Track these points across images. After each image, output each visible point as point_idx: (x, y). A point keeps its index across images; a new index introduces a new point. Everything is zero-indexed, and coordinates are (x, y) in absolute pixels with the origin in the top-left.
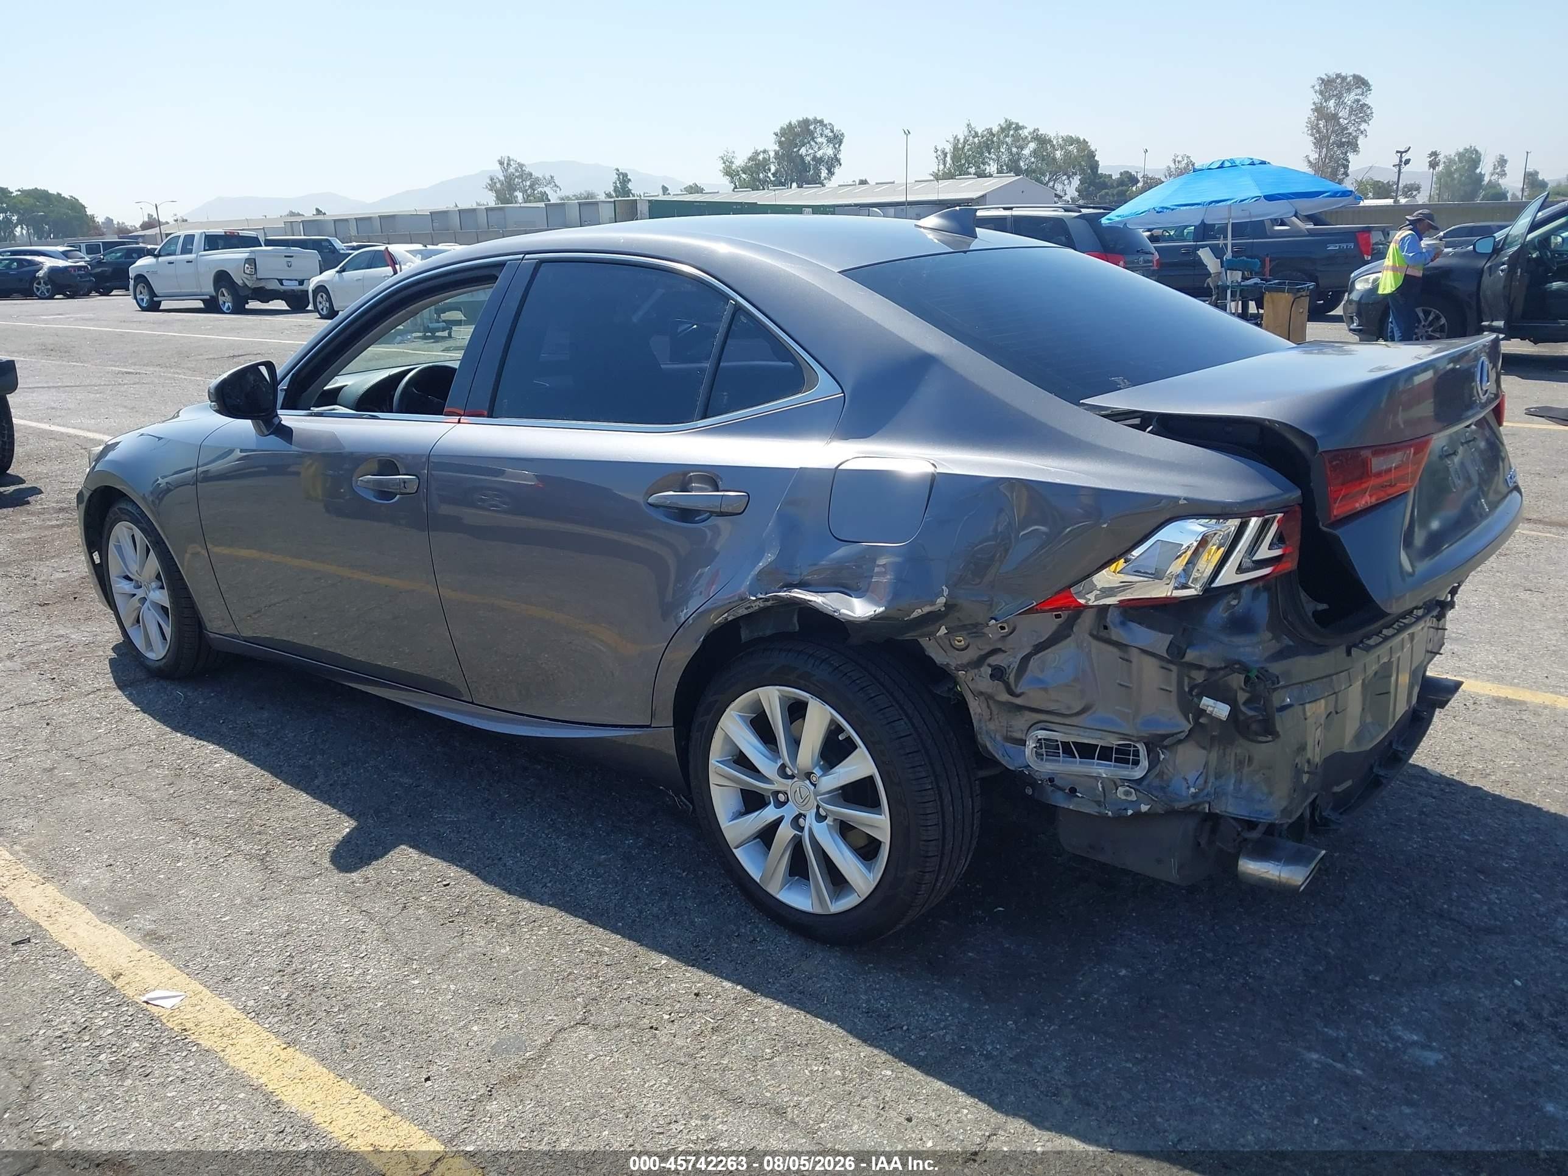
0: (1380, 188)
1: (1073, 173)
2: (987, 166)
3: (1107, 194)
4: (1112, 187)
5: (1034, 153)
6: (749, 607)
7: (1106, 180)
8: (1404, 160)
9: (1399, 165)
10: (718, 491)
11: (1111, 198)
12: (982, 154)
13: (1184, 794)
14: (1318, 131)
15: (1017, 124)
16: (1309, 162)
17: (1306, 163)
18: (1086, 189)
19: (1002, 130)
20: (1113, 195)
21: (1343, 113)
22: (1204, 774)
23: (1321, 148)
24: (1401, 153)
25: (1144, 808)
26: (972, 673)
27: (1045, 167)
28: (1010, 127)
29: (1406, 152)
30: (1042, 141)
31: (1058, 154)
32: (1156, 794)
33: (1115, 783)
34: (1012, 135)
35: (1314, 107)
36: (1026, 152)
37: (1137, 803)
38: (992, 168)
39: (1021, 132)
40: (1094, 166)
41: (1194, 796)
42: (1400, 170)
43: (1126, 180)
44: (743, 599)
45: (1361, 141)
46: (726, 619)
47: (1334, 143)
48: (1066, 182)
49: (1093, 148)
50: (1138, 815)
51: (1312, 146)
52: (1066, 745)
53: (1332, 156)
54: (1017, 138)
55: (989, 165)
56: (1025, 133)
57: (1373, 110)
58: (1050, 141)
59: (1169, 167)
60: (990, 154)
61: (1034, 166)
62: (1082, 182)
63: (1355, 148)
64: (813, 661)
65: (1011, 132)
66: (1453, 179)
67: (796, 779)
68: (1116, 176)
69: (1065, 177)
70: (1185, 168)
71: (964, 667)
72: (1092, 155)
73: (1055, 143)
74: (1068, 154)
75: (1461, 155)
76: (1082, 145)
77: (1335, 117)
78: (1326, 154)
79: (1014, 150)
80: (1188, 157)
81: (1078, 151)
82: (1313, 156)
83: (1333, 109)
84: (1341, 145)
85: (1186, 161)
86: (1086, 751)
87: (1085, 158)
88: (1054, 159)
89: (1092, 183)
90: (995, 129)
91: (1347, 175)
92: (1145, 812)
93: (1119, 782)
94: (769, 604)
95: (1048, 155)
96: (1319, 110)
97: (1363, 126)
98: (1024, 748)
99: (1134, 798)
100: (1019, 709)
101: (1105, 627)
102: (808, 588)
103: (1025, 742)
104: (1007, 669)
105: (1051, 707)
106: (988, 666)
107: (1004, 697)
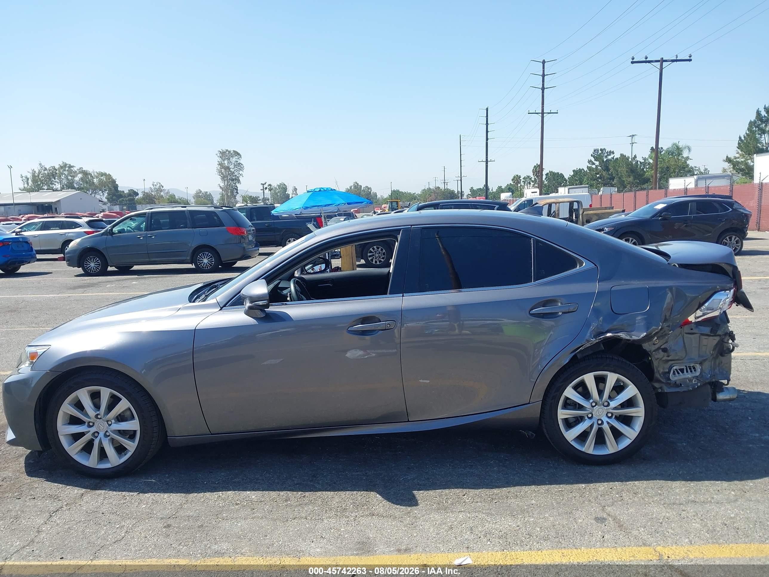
0: (252, 199)
1: (105, 190)
2: (53, 186)
3: (123, 200)
4: (125, 197)
5: (82, 179)
6: (591, 344)
7: (122, 193)
8: (264, 187)
9: (263, 190)
11: (125, 202)
12: (50, 179)
14: (222, 174)
15: (70, 165)
16: (220, 187)
17: (219, 188)
18: (112, 198)
19: (61, 167)
20: (126, 201)
21: (232, 166)
22: (711, 370)
23: (225, 181)
24: (263, 184)
25: (699, 384)
26: (656, 353)
27: (88, 186)
28: (64, 166)
29: (265, 184)
30: (85, 173)
31: (95, 180)
32: (702, 379)
33: (691, 379)
34: (68, 170)
35: (218, 163)
36: (77, 179)
38: (58, 186)
39: (72, 169)
40: (116, 187)
41: (710, 377)
42: (264, 192)
43: (132, 193)
44: (588, 341)
45: (241, 178)
47: (230, 179)
48: (101, 194)
49: (114, 178)
51: (220, 180)
53: (230, 185)
54: (70, 172)
55: (55, 185)
56: (75, 169)
57: (244, 166)
58: (90, 174)
59: (150, 187)
60: (55, 179)
61: (82, 186)
62: (109, 194)
63: (239, 181)
65: (67, 169)
66: (278, 196)
67: (596, 406)
68: (126, 191)
69: (101, 192)
70: (159, 188)
72: (114, 182)
73: (93, 175)
74: (101, 181)
75: (279, 186)
76: (109, 176)
77: (228, 168)
78: (227, 184)
79: (70, 178)
80: (159, 183)
81: (106, 179)
82: (222, 185)
83: (227, 164)
84: (233, 180)
85: (159, 185)
87: (111, 183)
88: (94, 183)
89: (114, 195)
90: (57, 167)
91: (238, 193)
92: (699, 386)
93: (693, 378)
95: (90, 181)
96: (221, 164)
97: (241, 172)
98: (668, 375)
99: (696, 382)
100: (668, 361)
101: (692, 329)
102: (613, 332)
103: (669, 372)
104: (668, 348)
105: (677, 358)
106: (661, 349)
107: (665, 358)
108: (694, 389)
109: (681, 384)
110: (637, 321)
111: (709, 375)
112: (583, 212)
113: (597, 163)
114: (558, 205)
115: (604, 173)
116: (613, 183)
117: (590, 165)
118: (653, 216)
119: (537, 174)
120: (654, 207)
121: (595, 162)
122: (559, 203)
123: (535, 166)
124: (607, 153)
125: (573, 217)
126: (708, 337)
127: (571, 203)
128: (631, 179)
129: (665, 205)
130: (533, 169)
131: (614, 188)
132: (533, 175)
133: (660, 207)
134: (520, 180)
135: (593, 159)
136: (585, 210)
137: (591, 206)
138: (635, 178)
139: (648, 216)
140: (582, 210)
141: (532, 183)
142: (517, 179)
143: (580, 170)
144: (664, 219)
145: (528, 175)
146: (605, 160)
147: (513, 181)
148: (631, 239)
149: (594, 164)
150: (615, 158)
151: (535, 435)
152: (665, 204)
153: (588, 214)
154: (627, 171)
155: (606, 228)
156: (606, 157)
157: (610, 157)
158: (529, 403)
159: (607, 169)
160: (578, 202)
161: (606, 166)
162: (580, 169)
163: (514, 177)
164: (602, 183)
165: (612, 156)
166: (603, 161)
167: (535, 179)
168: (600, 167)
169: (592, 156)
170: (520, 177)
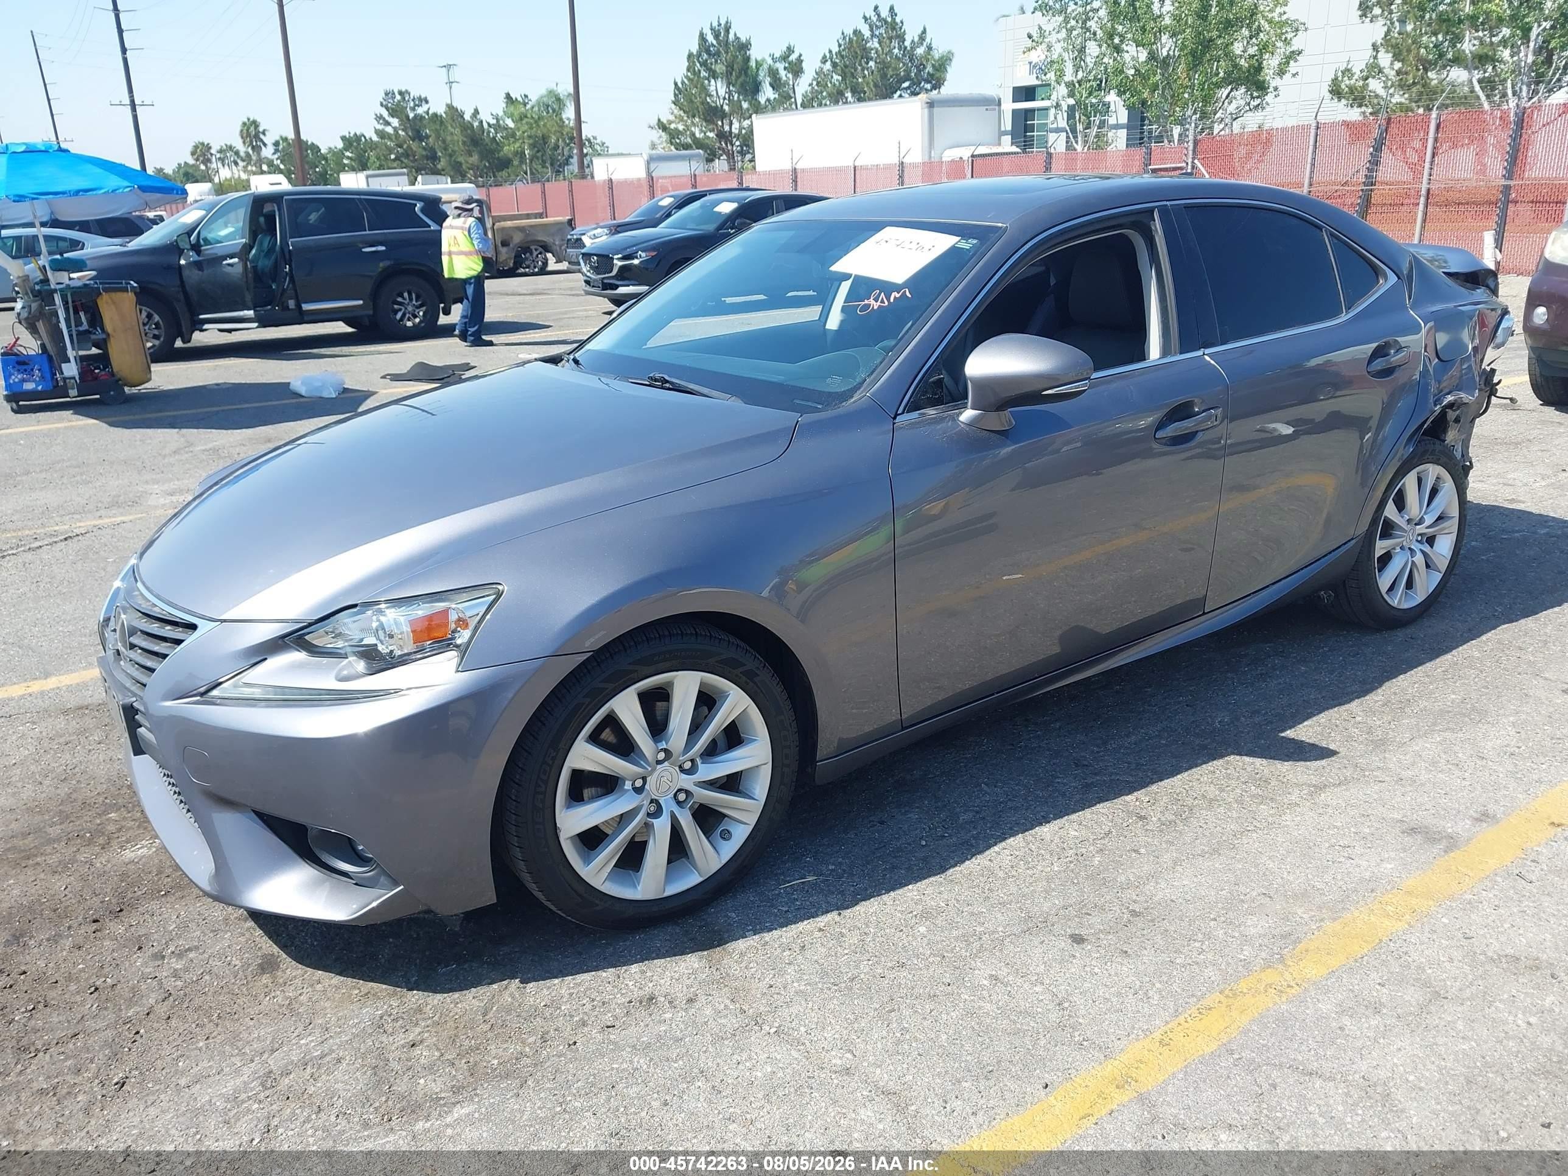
113: (395, 122)
115: (414, 145)
116: (439, 167)
117: (380, 127)
119: (251, 142)
121: (391, 120)
123: (244, 124)
124: (413, 100)
128: (475, 159)
130: (242, 131)
131: (444, 177)
132: (244, 143)
134: (212, 154)
135: (385, 114)
138: (482, 157)
141: (241, 164)
142: (202, 152)
143: (358, 138)
145: (229, 144)
146: (411, 115)
147: (195, 157)
149: (388, 123)
150: (431, 112)
154: (464, 143)
156: (413, 109)
157: (420, 111)
159: (418, 136)
161: (416, 128)
162: (356, 134)
163: (196, 147)
164: (413, 167)
165: (425, 107)
166: (408, 117)
167: (247, 154)
168: (403, 130)
169: (382, 105)
170: (210, 148)
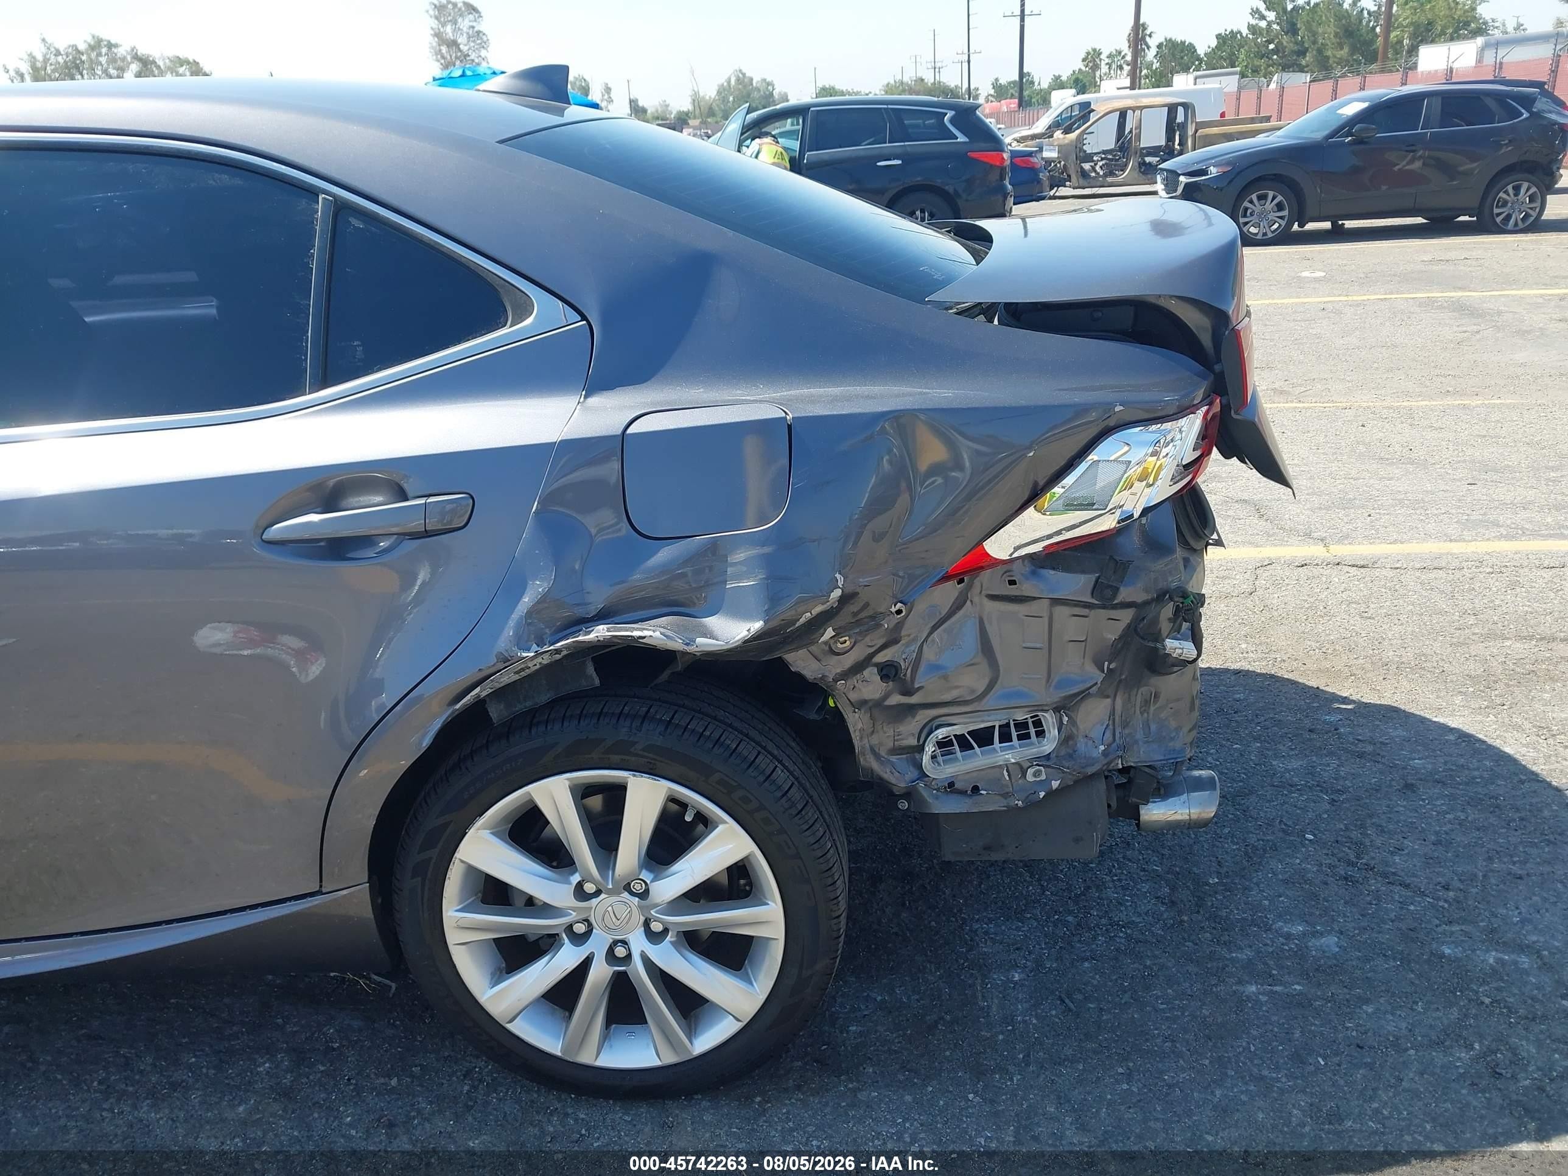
5: (140, 71)
6: (523, 670)
10: (407, 499)
13: (1095, 755)
15: (109, 42)
21: (461, 39)
22: (1111, 727)
25: (1055, 784)
26: (853, 681)
30: (144, 60)
32: (1067, 765)
33: (1021, 767)
34: (106, 55)
35: (432, 32)
36: (129, 71)
37: (1048, 781)
39: (116, 51)
41: (1105, 754)
44: (506, 660)
46: (478, 695)
50: (1051, 794)
52: (960, 738)
54: (112, 58)
56: (122, 51)
58: (157, 60)
60: (82, 74)
64: (628, 723)
65: (104, 51)
67: (603, 896)
71: (846, 675)
73: (162, 61)
76: (194, 66)
77: (454, 44)
79: (113, 69)
81: (193, 70)
83: (451, 35)
86: (983, 737)
92: (1056, 789)
93: (1026, 765)
94: (558, 657)
96: (435, 34)
98: (917, 756)
99: (1043, 777)
100: (912, 709)
101: (1012, 583)
102: (616, 619)
103: (921, 749)
104: (902, 664)
105: (947, 697)
106: (877, 665)
107: (896, 699)
108: (1033, 805)
109: (976, 789)
110: (730, 570)
111: (1102, 748)
112: (1196, 131)
114: (1138, 112)
118: (1332, 135)
120: (1339, 112)
122: (1142, 108)
125: (1174, 144)
126: (1087, 610)
127: (1172, 109)
129: (1365, 105)
133: (1352, 109)
136: (1200, 125)
137: (1223, 115)
139: (1319, 135)
140: (1194, 124)
144: (1359, 141)
148: (1271, 194)
151: (394, 985)
152: (1364, 102)
153: (1207, 136)
155: (1212, 168)
158: (319, 893)
160: (1185, 106)
